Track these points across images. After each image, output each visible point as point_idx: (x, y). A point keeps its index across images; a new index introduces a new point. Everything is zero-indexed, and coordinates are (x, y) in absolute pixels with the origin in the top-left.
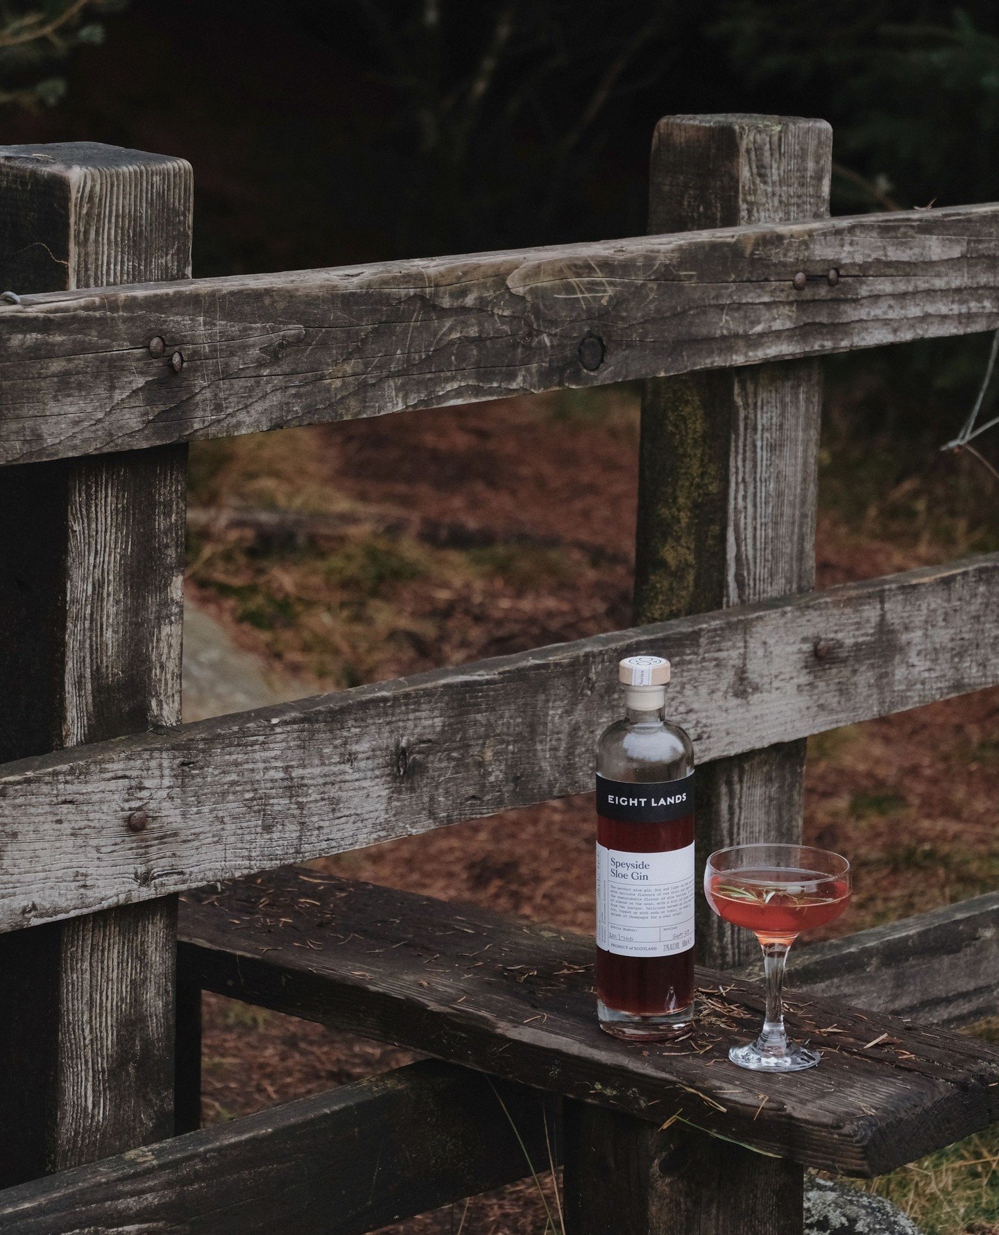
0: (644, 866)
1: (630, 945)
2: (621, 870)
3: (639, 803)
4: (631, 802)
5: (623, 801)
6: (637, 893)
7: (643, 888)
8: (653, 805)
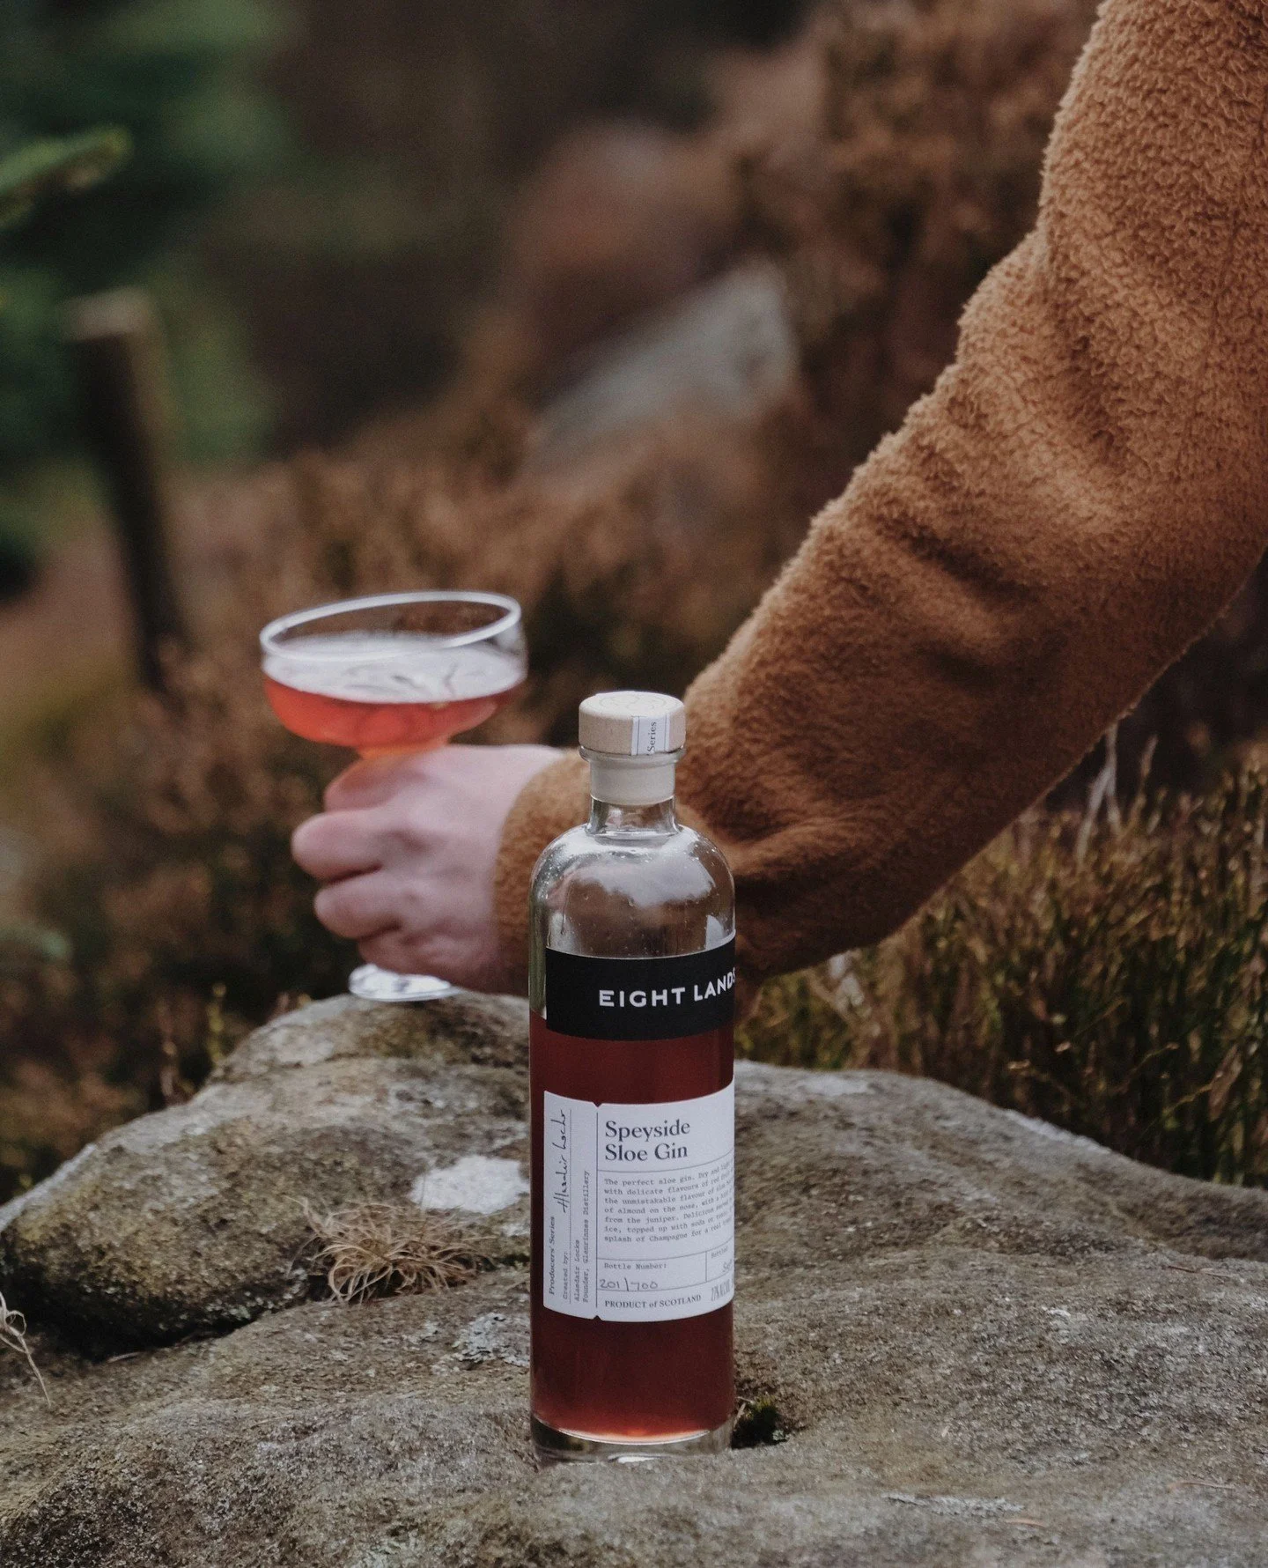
0: (681, 1128)
1: (650, 1297)
2: (630, 1144)
3: (672, 997)
4: (655, 997)
5: (636, 999)
6: (665, 1187)
7: (677, 1175)
8: (697, 998)
